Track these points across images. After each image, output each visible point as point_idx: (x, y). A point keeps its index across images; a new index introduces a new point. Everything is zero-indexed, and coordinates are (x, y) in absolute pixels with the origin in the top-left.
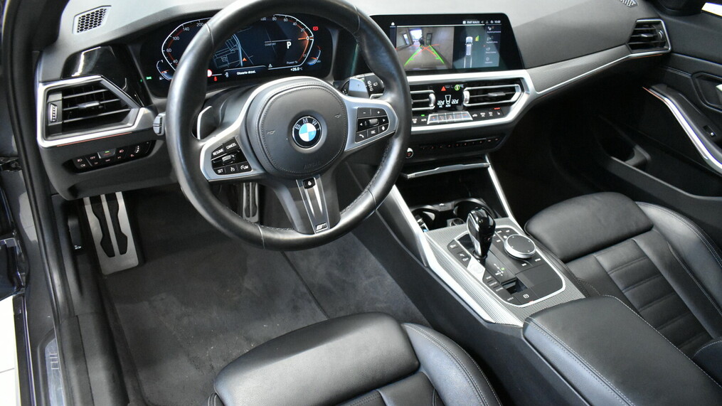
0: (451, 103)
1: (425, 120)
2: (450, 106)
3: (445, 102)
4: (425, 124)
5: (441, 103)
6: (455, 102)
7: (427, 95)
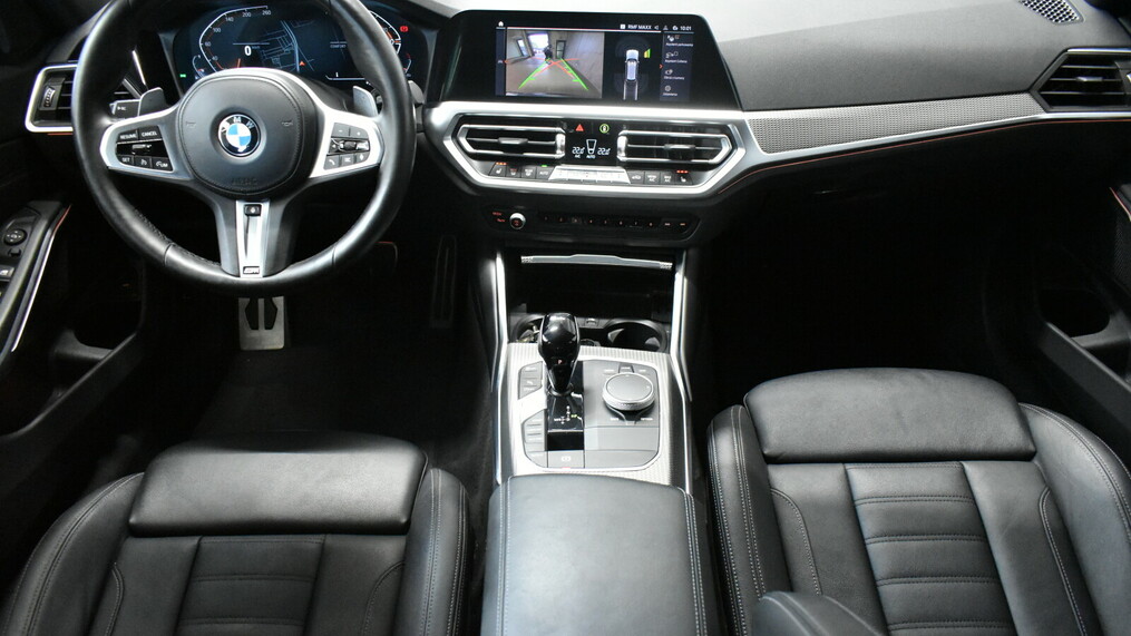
0: (595, 153)
1: (546, 173)
2: (594, 157)
3: (586, 151)
4: (545, 179)
5: (577, 151)
6: (604, 151)
7: (552, 136)
